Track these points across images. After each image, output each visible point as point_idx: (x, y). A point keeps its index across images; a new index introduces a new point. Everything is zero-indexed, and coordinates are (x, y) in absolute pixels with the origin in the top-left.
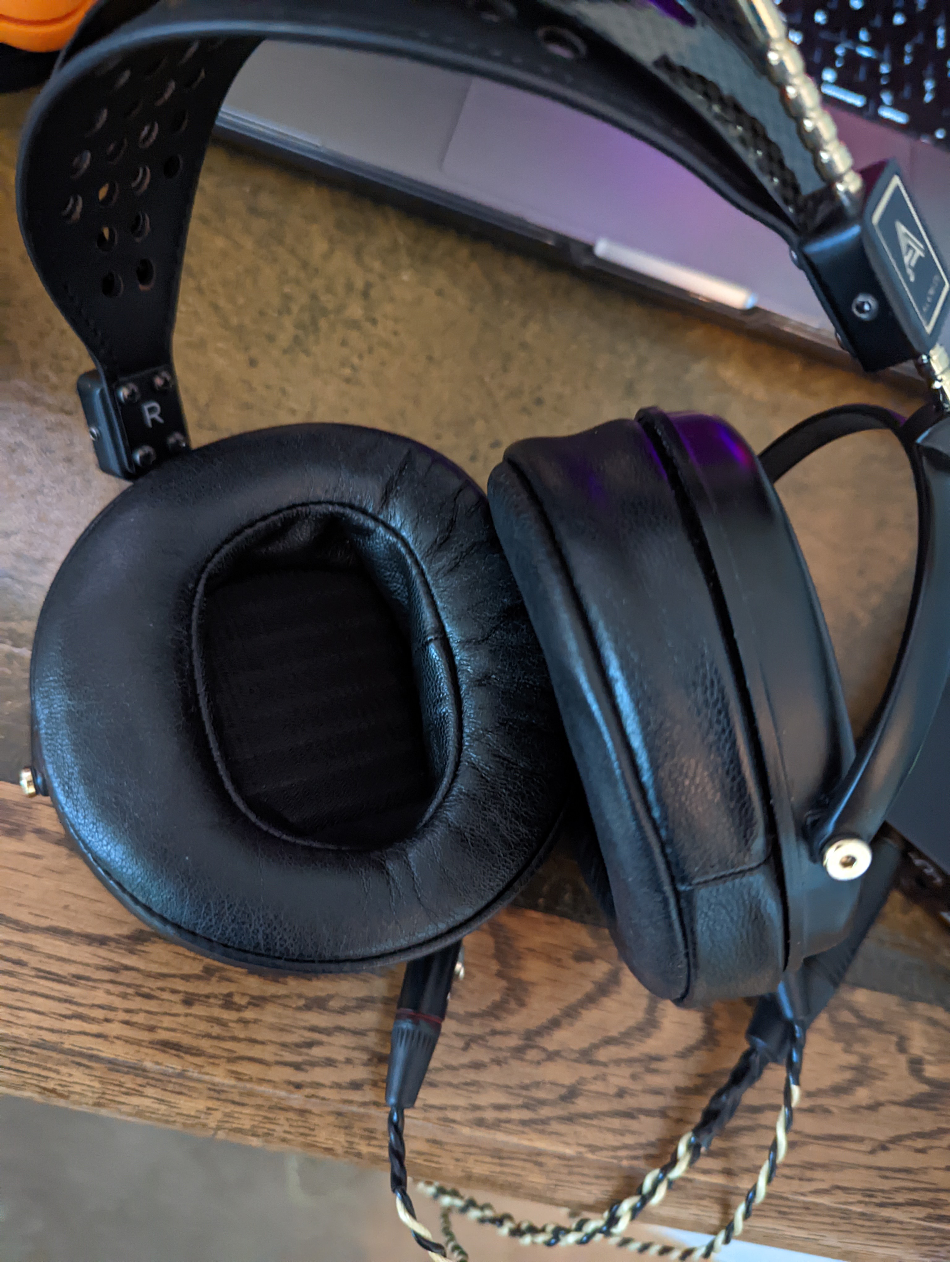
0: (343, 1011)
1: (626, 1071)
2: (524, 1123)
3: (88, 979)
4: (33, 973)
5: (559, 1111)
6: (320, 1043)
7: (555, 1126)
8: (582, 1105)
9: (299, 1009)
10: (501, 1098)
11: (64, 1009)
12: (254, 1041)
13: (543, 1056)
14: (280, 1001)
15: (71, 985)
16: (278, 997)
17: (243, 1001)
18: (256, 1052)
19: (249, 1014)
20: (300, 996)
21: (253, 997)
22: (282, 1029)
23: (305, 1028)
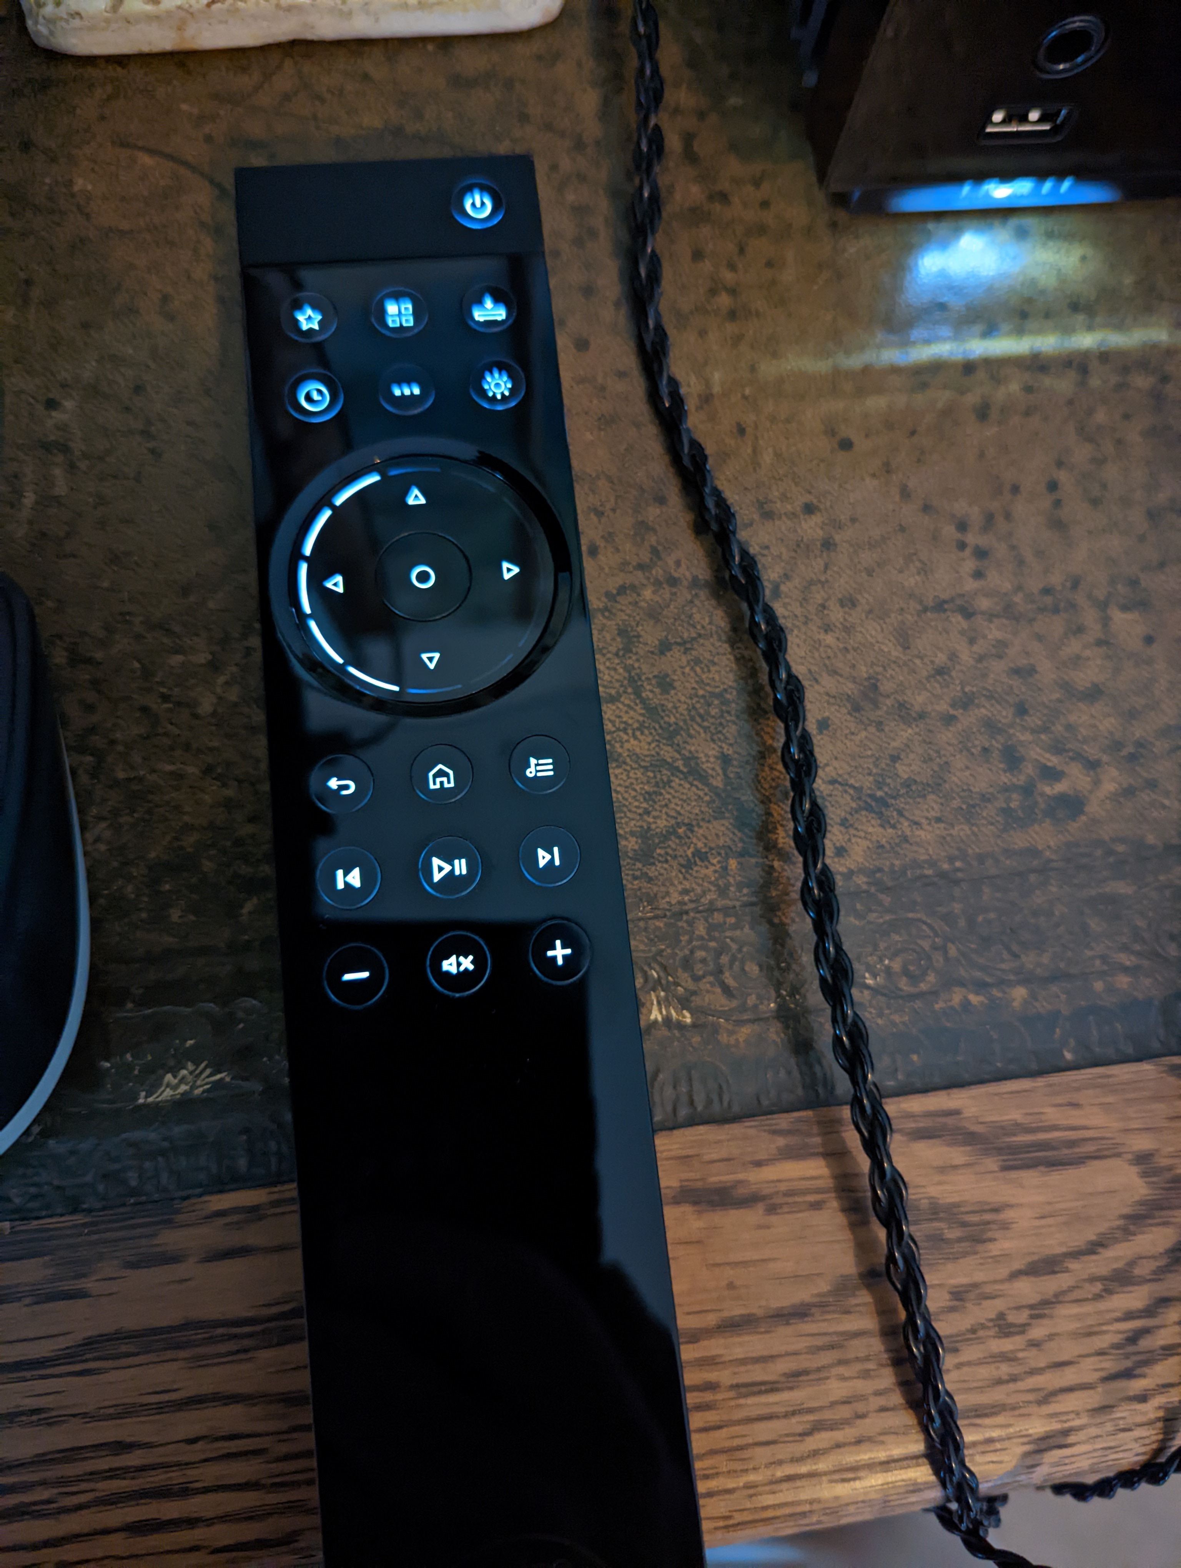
3: (806, 1372)
4: (732, 1394)
9: (1098, 1297)
11: (796, 1424)
12: (1059, 1365)
14: (1069, 1297)
15: (791, 1389)
16: (1063, 1293)
17: (1022, 1317)
18: (1069, 1377)
19: (1037, 1332)
20: (1093, 1279)
21: (1031, 1307)
23: (1118, 1320)
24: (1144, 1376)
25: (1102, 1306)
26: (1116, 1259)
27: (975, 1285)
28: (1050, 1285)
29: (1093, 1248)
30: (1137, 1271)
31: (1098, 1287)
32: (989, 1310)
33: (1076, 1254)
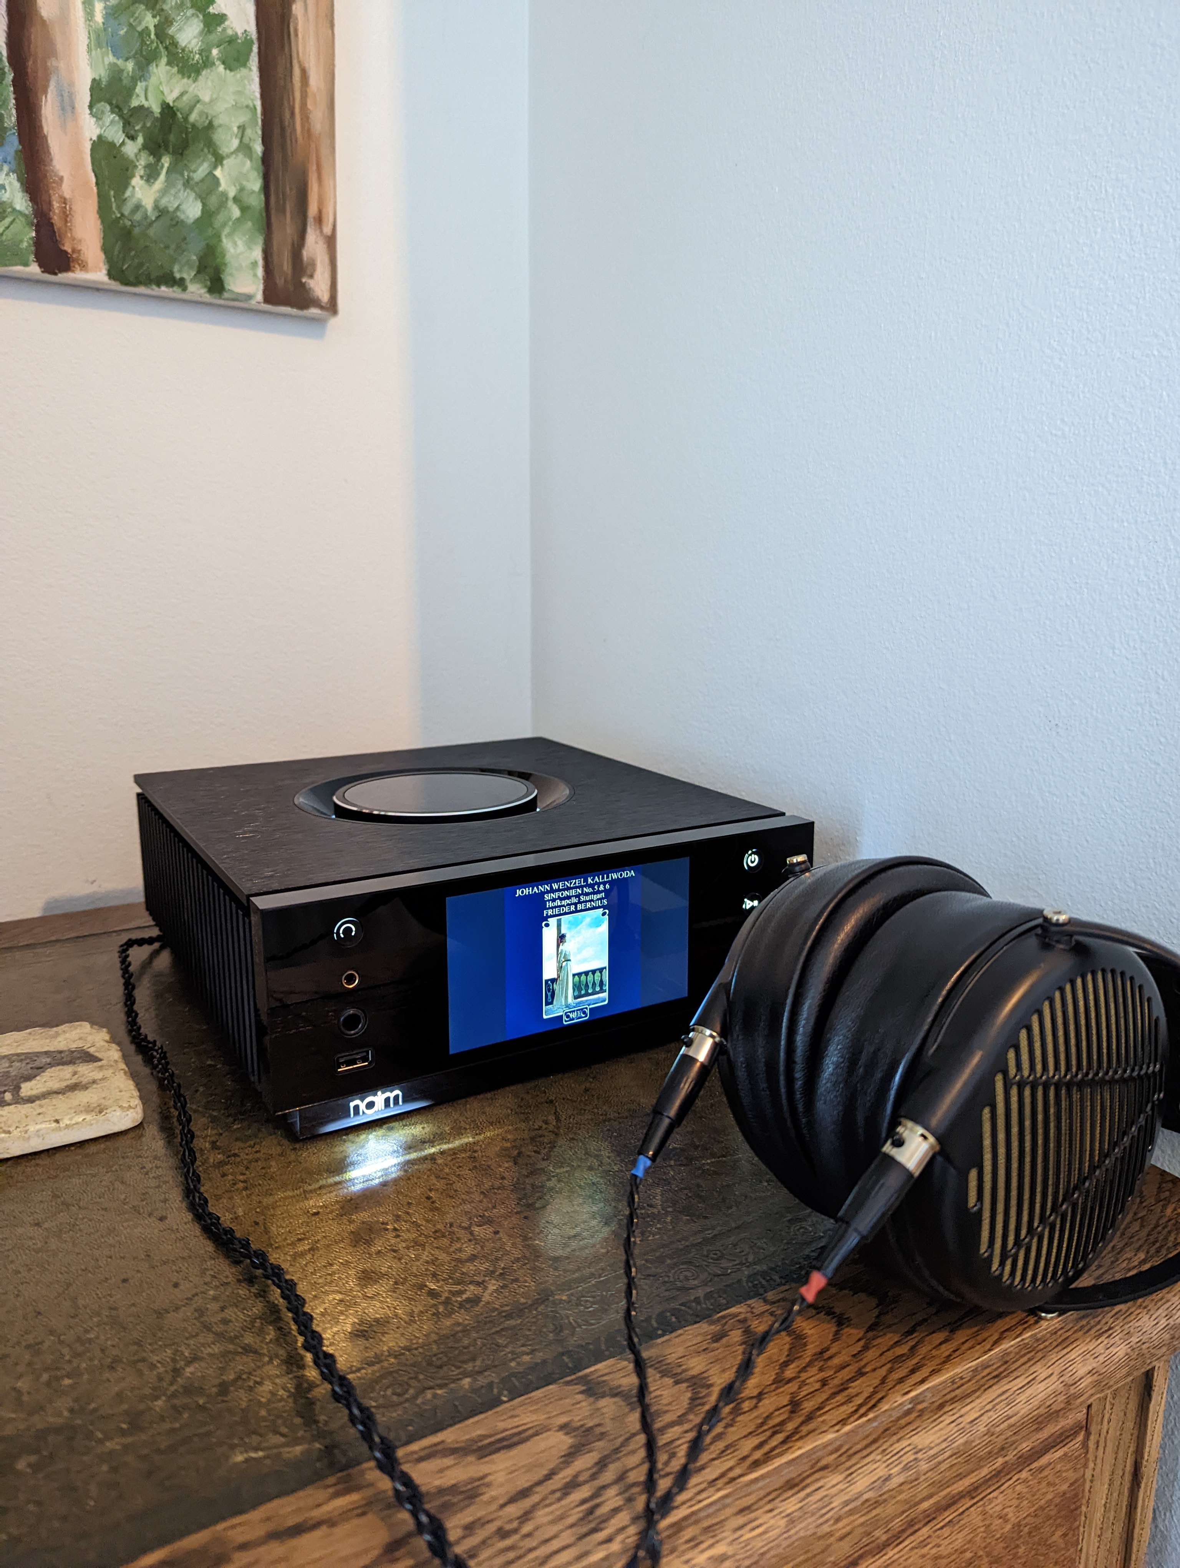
0: (594, 1477)
1: (813, 1371)
2: (784, 1442)
5: (798, 1421)
6: (597, 1506)
7: (805, 1429)
8: (808, 1406)
9: (559, 1500)
10: (755, 1441)
12: (547, 1541)
13: (754, 1401)
14: (542, 1505)
16: (538, 1504)
17: (515, 1524)
18: (555, 1545)
19: (527, 1528)
20: (553, 1492)
21: (518, 1518)
22: (561, 1518)
23: (577, 1506)
24: (606, 1528)
25: (563, 1502)
26: (564, 1478)
27: (479, 1519)
28: (527, 1503)
29: (549, 1477)
30: (581, 1479)
31: (558, 1495)
32: (491, 1528)
33: (539, 1483)
